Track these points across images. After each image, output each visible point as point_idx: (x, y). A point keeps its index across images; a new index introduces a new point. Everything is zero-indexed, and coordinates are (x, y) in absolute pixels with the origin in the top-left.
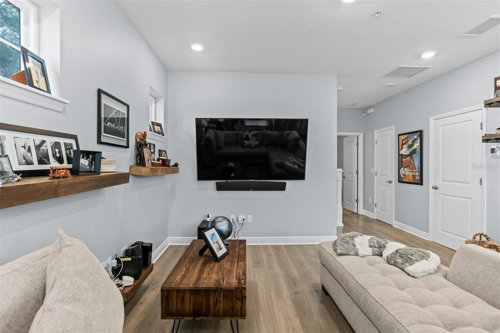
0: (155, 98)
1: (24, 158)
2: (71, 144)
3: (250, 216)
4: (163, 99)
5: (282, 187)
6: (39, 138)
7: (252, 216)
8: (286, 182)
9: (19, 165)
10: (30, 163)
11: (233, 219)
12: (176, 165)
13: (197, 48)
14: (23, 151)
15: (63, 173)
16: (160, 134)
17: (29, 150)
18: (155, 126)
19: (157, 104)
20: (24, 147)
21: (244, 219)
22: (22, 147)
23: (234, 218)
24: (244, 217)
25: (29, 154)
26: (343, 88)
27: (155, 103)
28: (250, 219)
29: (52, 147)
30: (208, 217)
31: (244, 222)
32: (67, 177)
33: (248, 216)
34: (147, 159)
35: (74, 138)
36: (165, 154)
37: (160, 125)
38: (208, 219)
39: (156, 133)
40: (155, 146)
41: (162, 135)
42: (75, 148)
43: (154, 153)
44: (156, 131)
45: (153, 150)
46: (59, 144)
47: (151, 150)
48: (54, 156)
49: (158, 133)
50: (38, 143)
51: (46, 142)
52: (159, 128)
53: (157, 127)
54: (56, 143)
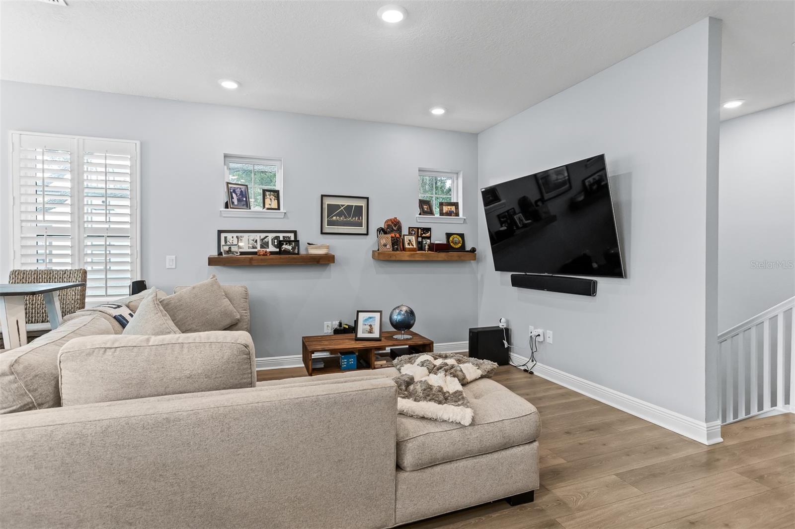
0: (457, 174)
2: (289, 237)
3: (550, 333)
4: (462, 172)
5: (589, 290)
6: (263, 235)
8: (596, 282)
10: (254, 247)
11: (531, 333)
12: (473, 250)
14: (251, 242)
16: (451, 216)
17: (256, 241)
19: (459, 179)
20: (253, 240)
21: (539, 335)
23: (532, 330)
24: (541, 331)
25: (255, 244)
27: (457, 179)
28: (550, 337)
29: (272, 240)
30: (500, 322)
31: (541, 339)
32: (267, 255)
33: (548, 331)
34: (382, 244)
35: (295, 232)
36: (458, 237)
37: (456, 205)
38: (500, 324)
39: (444, 214)
40: (432, 230)
41: (454, 216)
42: (292, 238)
43: (429, 238)
44: (444, 212)
45: (428, 235)
46: (279, 237)
47: (422, 234)
48: (272, 244)
49: (449, 214)
50: (262, 238)
51: (268, 236)
52: (453, 208)
53: (449, 207)
54: (276, 236)
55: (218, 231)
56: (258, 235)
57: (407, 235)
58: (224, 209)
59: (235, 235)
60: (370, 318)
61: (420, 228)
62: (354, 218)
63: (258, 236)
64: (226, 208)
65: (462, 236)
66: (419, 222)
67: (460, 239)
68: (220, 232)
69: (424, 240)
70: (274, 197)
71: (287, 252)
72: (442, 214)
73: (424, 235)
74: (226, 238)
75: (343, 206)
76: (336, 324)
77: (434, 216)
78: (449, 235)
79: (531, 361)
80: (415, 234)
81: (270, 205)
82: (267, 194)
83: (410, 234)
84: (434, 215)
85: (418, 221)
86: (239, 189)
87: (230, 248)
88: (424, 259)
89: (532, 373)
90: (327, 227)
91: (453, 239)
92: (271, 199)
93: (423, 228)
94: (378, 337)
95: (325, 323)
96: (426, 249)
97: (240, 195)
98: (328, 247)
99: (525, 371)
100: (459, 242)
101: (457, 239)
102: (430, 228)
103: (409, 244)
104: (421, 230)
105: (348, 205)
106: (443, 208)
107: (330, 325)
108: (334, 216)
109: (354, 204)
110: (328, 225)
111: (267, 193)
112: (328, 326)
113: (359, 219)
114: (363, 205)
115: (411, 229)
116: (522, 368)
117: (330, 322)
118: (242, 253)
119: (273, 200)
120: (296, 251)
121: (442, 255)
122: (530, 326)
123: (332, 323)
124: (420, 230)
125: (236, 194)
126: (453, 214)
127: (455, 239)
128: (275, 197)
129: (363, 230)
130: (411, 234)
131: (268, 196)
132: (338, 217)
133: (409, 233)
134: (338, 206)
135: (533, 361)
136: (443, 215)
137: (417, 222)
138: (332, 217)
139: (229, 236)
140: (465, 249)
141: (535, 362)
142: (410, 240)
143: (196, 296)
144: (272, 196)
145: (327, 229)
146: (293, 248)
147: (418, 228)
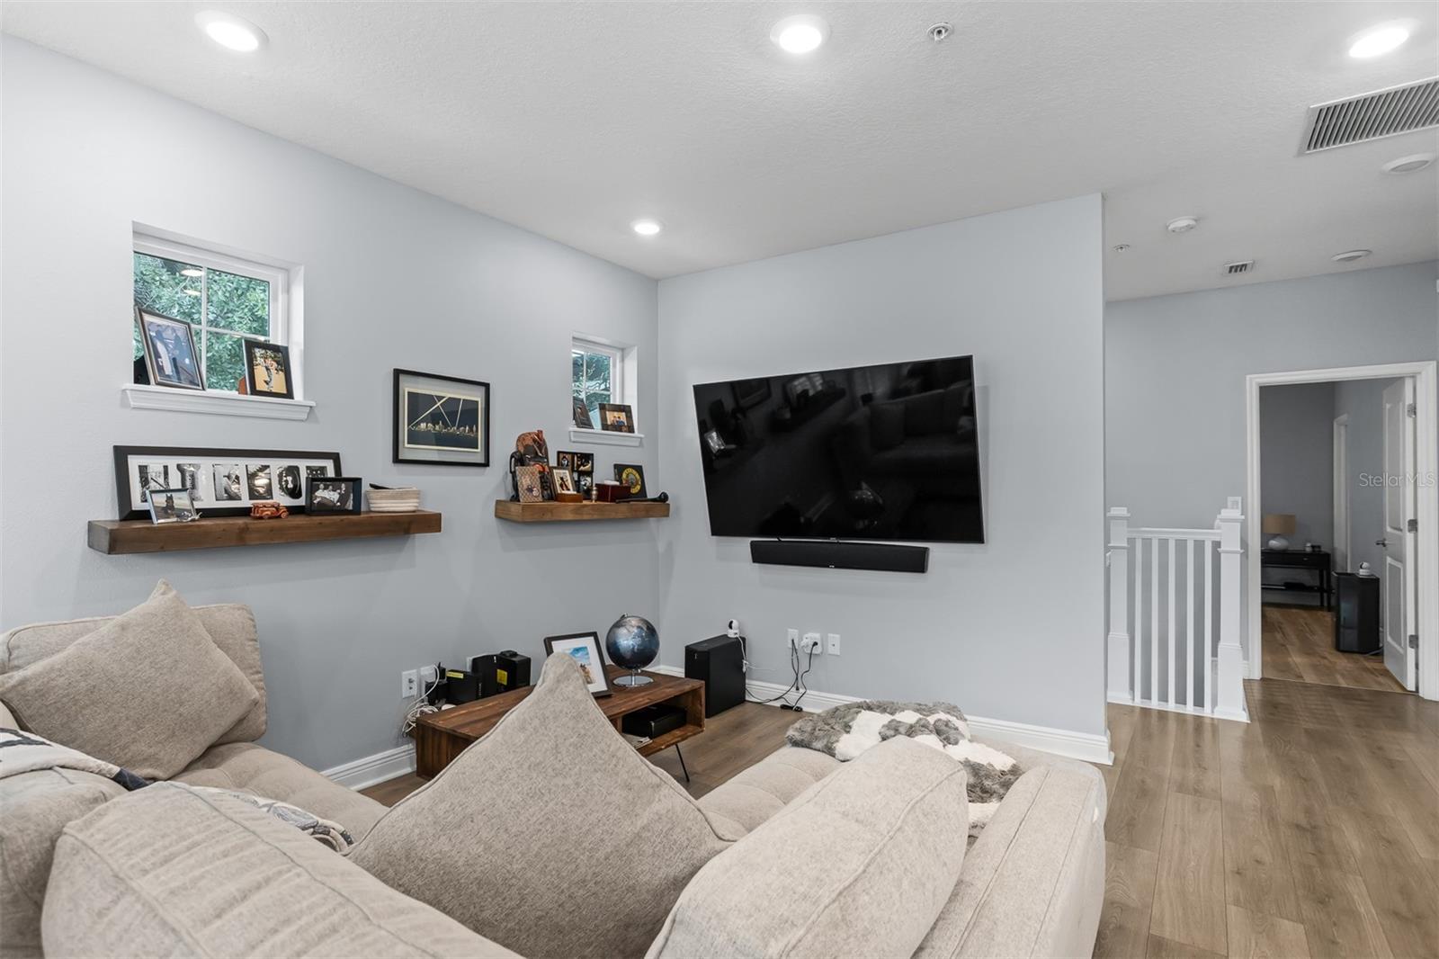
0: (623, 350)
1: (226, 491)
2: (323, 469)
3: (834, 638)
4: (636, 348)
5: (917, 563)
6: (253, 464)
7: (838, 636)
8: (926, 549)
9: (217, 500)
10: (232, 497)
11: (793, 641)
12: (663, 498)
13: (647, 229)
14: (226, 482)
15: (269, 513)
16: (621, 431)
17: (237, 481)
18: (607, 413)
19: (626, 361)
20: (228, 477)
21: (815, 644)
22: (225, 476)
23: (797, 636)
24: (816, 636)
25: (234, 487)
26: (1196, 220)
27: (623, 360)
28: (834, 644)
30: (731, 627)
31: (817, 650)
32: (279, 517)
33: (830, 635)
34: (525, 487)
35: (335, 458)
36: (634, 472)
37: (626, 409)
38: (730, 631)
39: (610, 427)
40: (595, 458)
41: (625, 431)
42: (331, 473)
43: (590, 473)
44: (609, 423)
45: (588, 467)
46: (297, 468)
47: (579, 466)
48: (281, 488)
49: (617, 427)
50: (252, 470)
51: (268, 466)
52: (623, 416)
53: (616, 414)
54: (290, 467)
55: (116, 448)
56: (242, 462)
57: (555, 468)
58: (131, 384)
59: (171, 462)
60: (577, 650)
61: (576, 454)
62: (462, 428)
63: (239, 466)
64: (137, 381)
65: (639, 469)
66: (574, 442)
67: (637, 476)
68: (121, 454)
69: (582, 479)
70: (275, 365)
71: (326, 509)
72: (605, 427)
73: (582, 468)
74: (143, 470)
75: (440, 398)
76: (428, 673)
77: (592, 431)
78: (619, 469)
79: (794, 689)
80: (567, 465)
81: (267, 383)
82: (258, 354)
83: (560, 466)
84: (593, 428)
85: (573, 439)
86: (170, 332)
87: (170, 499)
88: (595, 517)
89: (799, 710)
90: (406, 445)
91: (627, 476)
92: (267, 369)
93: (581, 454)
94: (605, 689)
95: (404, 673)
96: (594, 497)
97: (175, 348)
98: (417, 494)
99: (784, 707)
100: (637, 484)
101: (633, 477)
102: (592, 455)
103: (561, 486)
104: (578, 457)
105: (450, 398)
106: (605, 414)
107: (414, 678)
108: (422, 421)
109: (462, 397)
110: (409, 443)
111: (258, 352)
112: (411, 681)
113: (471, 430)
114: (479, 400)
115: (561, 456)
116: (778, 704)
117: (415, 671)
118: (206, 513)
119: (273, 372)
120: (350, 506)
121: (623, 508)
122: (790, 630)
123: (418, 672)
124: (576, 458)
125: (166, 345)
126: (624, 429)
127: (631, 476)
128: (278, 363)
129: (476, 455)
130: (562, 465)
131: (260, 360)
132: (429, 425)
133: (558, 464)
134: (431, 400)
135: (797, 689)
136: (607, 430)
137: (570, 440)
138: (418, 424)
139: (155, 464)
140: (646, 496)
141: (802, 691)
142: (562, 479)
143: (138, 651)
144: (269, 361)
145: (408, 451)
146: (343, 498)
147: (573, 454)
